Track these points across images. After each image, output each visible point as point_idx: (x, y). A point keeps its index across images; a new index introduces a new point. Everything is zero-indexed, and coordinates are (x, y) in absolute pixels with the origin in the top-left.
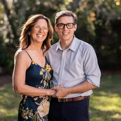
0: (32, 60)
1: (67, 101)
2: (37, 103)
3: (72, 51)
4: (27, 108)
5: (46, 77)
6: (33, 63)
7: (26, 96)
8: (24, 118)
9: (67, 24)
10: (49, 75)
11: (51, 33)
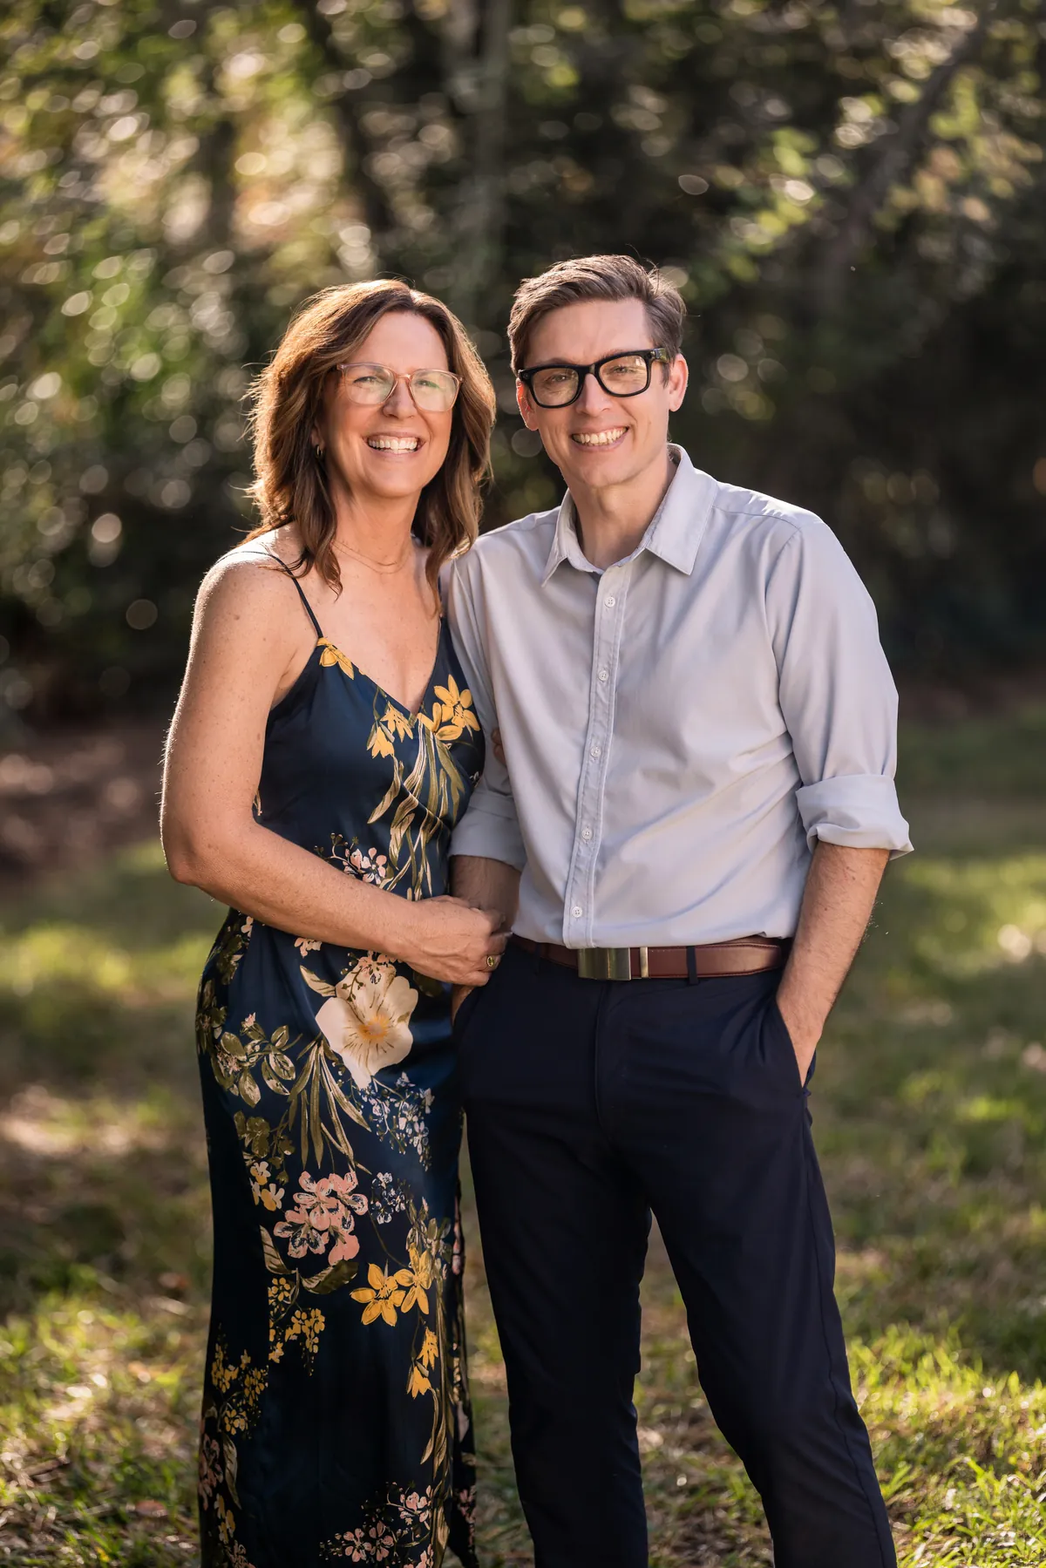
0: (320, 635)
1: (645, 972)
2: (309, 978)
3: (668, 568)
4: (250, 1022)
5: (417, 774)
6: (327, 660)
7: (249, 921)
8: (235, 1091)
9: (598, 364)
10: (439, 766)
11: (481, 423)
